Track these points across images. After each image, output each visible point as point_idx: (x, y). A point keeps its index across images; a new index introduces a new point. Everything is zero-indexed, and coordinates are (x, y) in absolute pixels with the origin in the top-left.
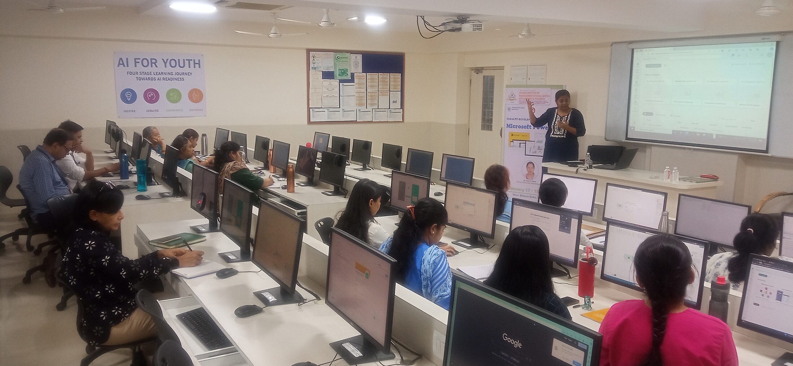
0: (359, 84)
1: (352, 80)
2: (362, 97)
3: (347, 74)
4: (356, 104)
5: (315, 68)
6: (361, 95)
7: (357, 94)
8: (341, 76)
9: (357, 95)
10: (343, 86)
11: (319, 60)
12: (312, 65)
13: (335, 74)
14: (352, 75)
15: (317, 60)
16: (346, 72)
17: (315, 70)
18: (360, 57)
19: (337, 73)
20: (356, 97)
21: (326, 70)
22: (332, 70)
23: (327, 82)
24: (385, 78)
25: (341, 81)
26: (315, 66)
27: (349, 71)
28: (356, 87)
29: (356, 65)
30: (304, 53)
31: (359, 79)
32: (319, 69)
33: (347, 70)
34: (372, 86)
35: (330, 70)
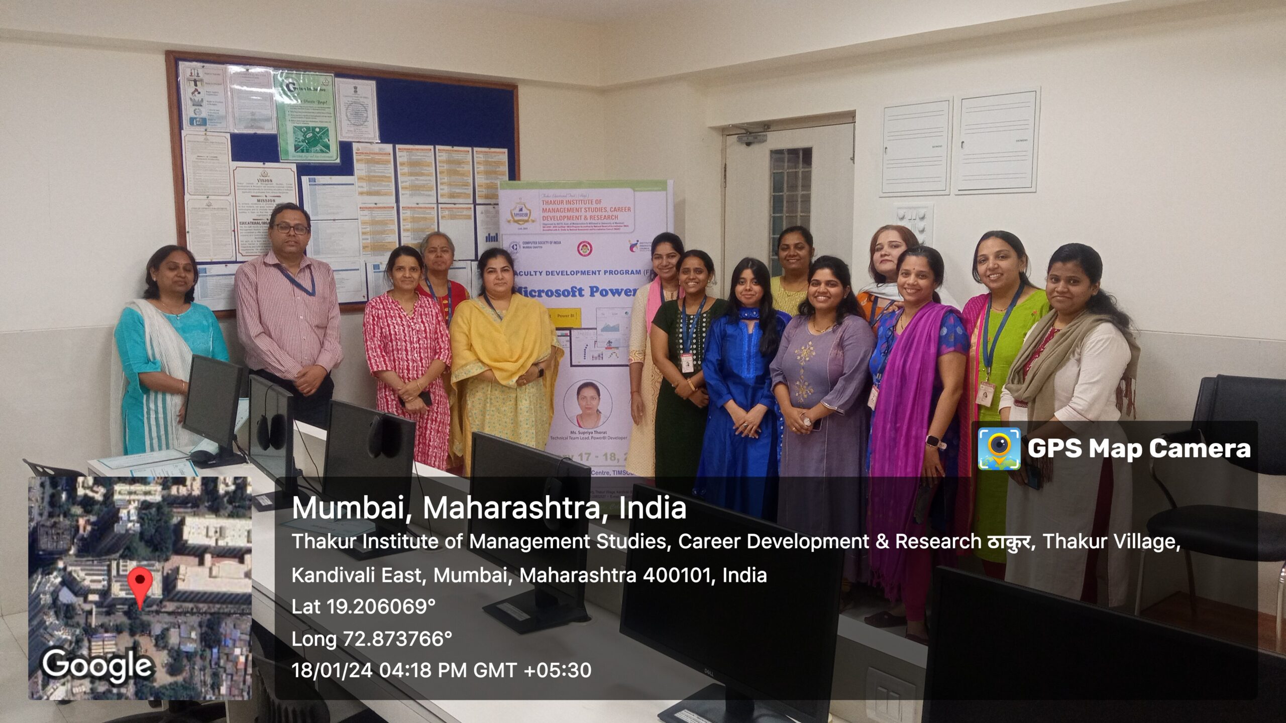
0: (370, 179)
1: (345, 167)
2: (383, 223)
3: (327, 147)
4: (364, 247)
5: (204, 122)
6: (380, 215)
7: (366, 212)
8: (303, 151)
9: (366, 216)
10: (313, 183)
11: (215, 94)
12: (188, 111)
13: (281, 142)
14: (346, 149)
15: (209, 93)
16: (321, 137)
17: (203, 128)
18: (368, 90)
19: (287, 143)
20: (364, 223)
21: (246, 128)
22: (269, 129)
23: (252, 170)
24: (459, 163)
25: (304, 170)
26: (204, 115)
27: (332, 133)
28: (360, 190)
29: (358, 116)
30: (159, 63)
31: (368, 162)
32: (219, 125)
33: (325, 131)
34: (416, 189)
35: (262, 128)
